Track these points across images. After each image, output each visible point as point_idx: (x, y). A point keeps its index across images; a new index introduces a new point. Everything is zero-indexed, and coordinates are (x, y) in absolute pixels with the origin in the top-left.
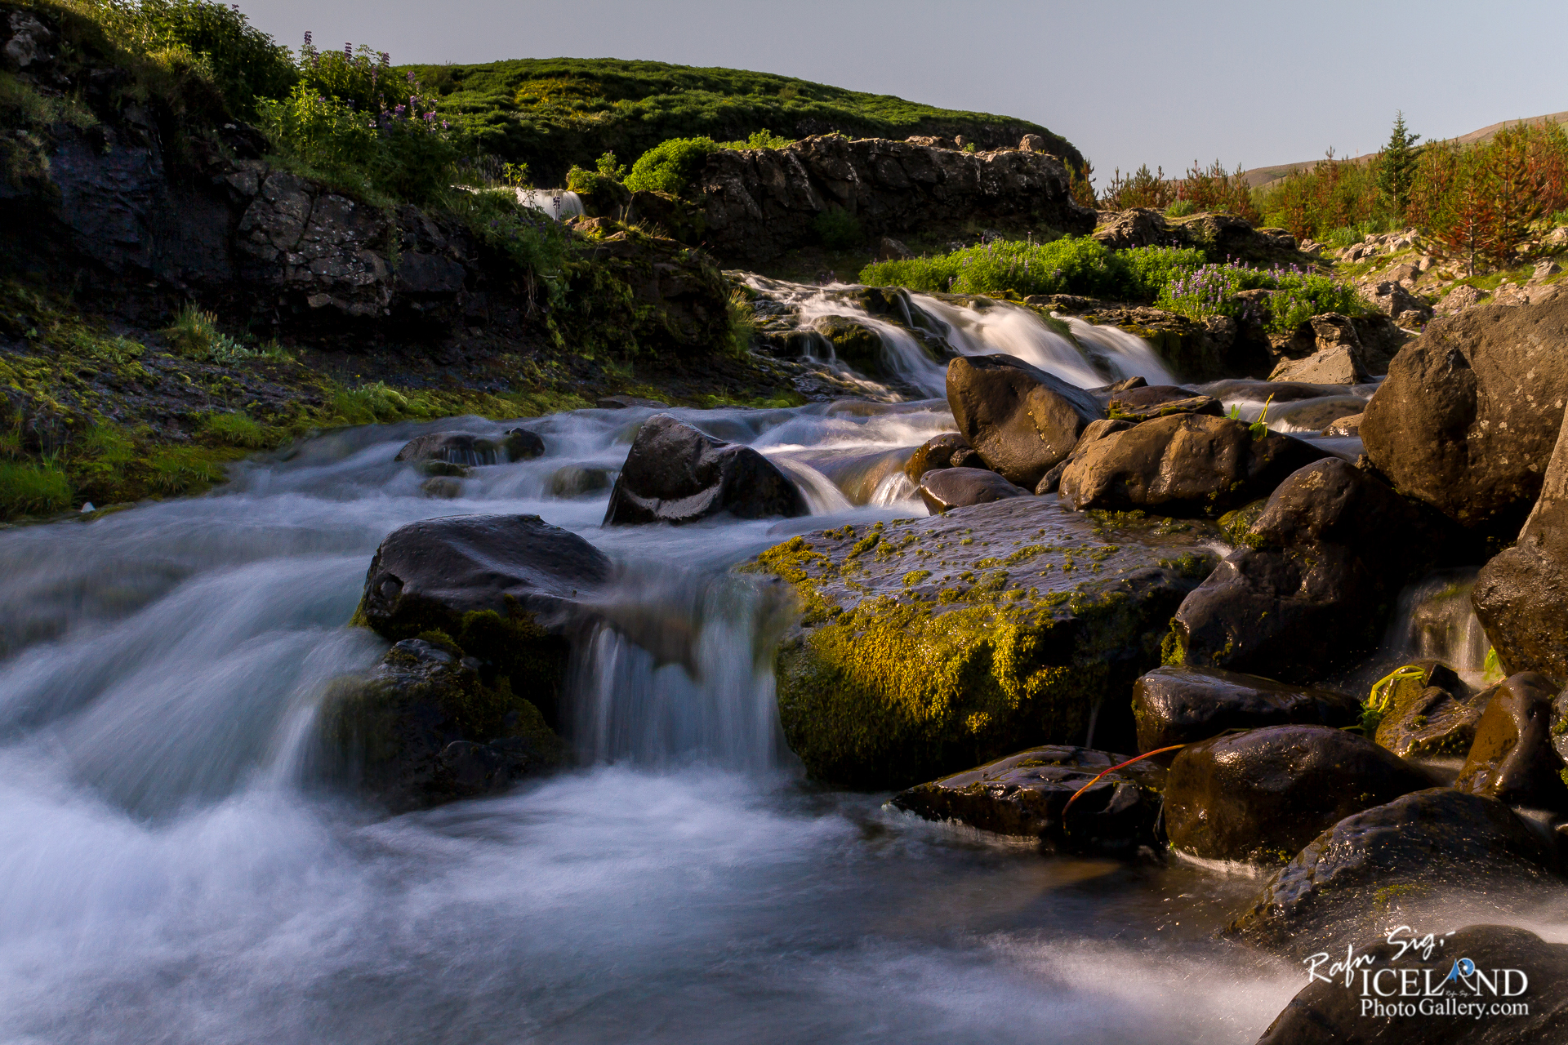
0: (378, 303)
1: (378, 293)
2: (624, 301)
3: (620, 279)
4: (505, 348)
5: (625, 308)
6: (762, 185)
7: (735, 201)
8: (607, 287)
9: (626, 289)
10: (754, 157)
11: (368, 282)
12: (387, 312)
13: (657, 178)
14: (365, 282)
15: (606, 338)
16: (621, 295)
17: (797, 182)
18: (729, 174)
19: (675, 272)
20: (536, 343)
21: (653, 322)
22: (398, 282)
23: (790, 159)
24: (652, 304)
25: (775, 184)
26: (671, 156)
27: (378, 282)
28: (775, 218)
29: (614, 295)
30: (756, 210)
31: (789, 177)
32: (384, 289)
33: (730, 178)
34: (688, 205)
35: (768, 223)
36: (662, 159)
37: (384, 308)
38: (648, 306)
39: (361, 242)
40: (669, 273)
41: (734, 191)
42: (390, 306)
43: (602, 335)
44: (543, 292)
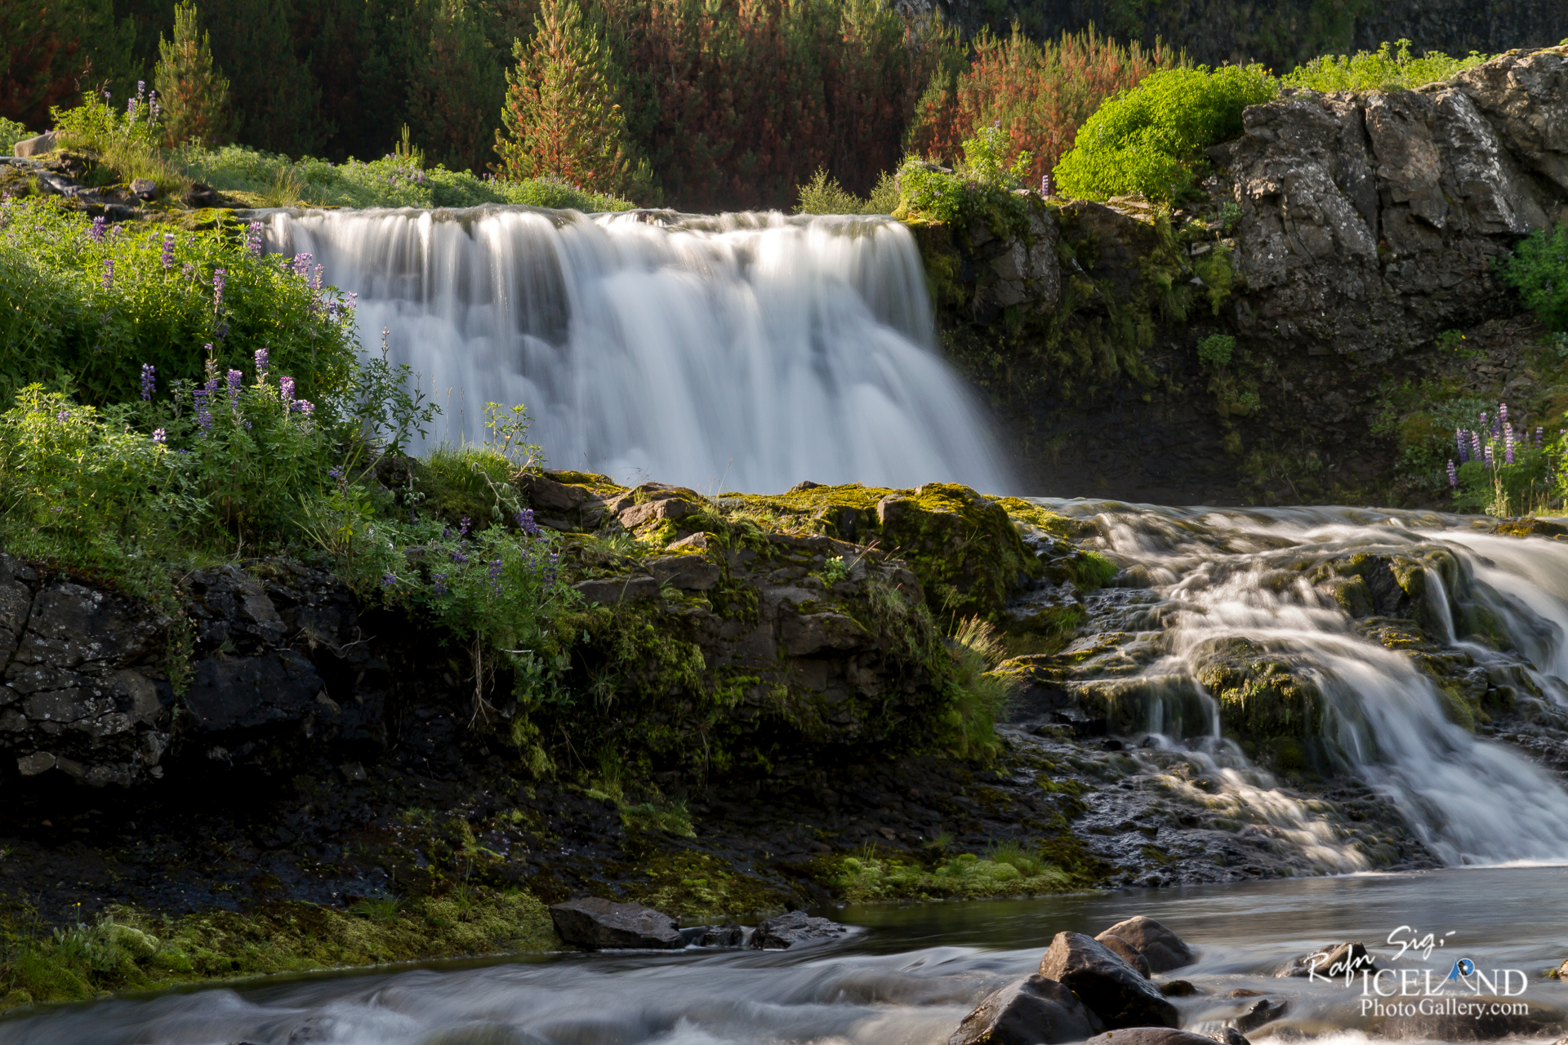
0: (139, 761)
1: (140, 744)
2: (682, 679)
3: (677, 637)
4: (410, 799)
5: (686, 692)
6: (1377, 179)
7: (1308, 219)
8: (647, 654)
9: (689, 654)
10: (1361, 111)
11: (119, 729)
12: (158, 772)
13: (1125, 165)
14: (114, 729)
15: (646, 747)
16: (677, 667)
17: (1468, 167)
18: (1296, 153)
19: (809, 607)
20: (487, 774)
21: (755, 707)
22: (182, 717)
23: (1453, 112)
24: (753, 674)
25: (1411, 174)
26: (1160, 112)
27: (141, 726)
28: (1411, 256)
29: (660, 669)
30: (1362, 239)
31: (1449, 156)
32: (151, 736)
33: (1299, 164)
34: (1195, 230)
35: (1392, 267)
36: (1140, 120)
37: (151, 767)
38: (745, 679)
39: (110, 661)
40: (796, 607)
41: (1307, 195)
42: (163, 761)
43: (639, 744)
44: (505, 680)
